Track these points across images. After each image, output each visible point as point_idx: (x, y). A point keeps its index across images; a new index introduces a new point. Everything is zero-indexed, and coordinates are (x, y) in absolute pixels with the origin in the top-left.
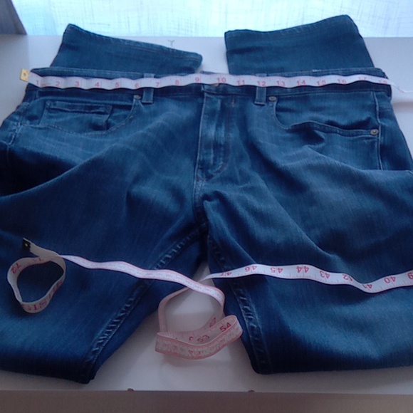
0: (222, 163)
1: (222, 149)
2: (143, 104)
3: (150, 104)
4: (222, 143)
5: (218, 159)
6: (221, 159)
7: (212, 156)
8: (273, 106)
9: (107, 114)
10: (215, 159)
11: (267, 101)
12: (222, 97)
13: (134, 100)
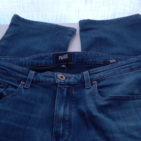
0: (67, 133)
1: (67, 123)
2: (24, 88)
3: (28, 89)
4: (67, 119)
5: (65, 130)
6: (67, 130)
7: (61, 129)
8: (95, 87)
9: (4, 88)
10: (63, 130)
11: (92, 84)
12: (67, 86)
13: (20, 85)
